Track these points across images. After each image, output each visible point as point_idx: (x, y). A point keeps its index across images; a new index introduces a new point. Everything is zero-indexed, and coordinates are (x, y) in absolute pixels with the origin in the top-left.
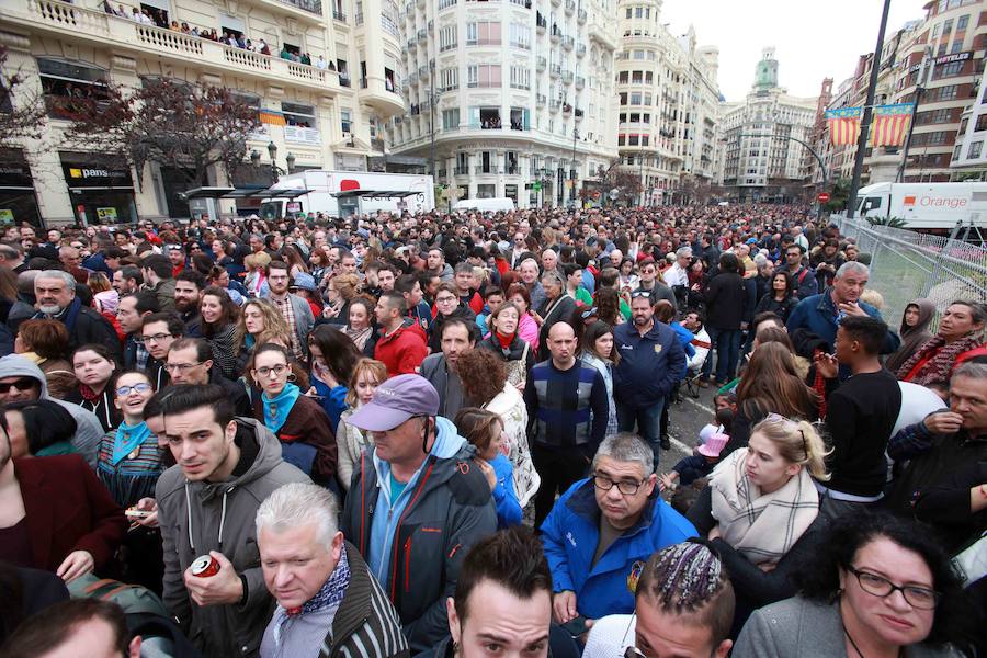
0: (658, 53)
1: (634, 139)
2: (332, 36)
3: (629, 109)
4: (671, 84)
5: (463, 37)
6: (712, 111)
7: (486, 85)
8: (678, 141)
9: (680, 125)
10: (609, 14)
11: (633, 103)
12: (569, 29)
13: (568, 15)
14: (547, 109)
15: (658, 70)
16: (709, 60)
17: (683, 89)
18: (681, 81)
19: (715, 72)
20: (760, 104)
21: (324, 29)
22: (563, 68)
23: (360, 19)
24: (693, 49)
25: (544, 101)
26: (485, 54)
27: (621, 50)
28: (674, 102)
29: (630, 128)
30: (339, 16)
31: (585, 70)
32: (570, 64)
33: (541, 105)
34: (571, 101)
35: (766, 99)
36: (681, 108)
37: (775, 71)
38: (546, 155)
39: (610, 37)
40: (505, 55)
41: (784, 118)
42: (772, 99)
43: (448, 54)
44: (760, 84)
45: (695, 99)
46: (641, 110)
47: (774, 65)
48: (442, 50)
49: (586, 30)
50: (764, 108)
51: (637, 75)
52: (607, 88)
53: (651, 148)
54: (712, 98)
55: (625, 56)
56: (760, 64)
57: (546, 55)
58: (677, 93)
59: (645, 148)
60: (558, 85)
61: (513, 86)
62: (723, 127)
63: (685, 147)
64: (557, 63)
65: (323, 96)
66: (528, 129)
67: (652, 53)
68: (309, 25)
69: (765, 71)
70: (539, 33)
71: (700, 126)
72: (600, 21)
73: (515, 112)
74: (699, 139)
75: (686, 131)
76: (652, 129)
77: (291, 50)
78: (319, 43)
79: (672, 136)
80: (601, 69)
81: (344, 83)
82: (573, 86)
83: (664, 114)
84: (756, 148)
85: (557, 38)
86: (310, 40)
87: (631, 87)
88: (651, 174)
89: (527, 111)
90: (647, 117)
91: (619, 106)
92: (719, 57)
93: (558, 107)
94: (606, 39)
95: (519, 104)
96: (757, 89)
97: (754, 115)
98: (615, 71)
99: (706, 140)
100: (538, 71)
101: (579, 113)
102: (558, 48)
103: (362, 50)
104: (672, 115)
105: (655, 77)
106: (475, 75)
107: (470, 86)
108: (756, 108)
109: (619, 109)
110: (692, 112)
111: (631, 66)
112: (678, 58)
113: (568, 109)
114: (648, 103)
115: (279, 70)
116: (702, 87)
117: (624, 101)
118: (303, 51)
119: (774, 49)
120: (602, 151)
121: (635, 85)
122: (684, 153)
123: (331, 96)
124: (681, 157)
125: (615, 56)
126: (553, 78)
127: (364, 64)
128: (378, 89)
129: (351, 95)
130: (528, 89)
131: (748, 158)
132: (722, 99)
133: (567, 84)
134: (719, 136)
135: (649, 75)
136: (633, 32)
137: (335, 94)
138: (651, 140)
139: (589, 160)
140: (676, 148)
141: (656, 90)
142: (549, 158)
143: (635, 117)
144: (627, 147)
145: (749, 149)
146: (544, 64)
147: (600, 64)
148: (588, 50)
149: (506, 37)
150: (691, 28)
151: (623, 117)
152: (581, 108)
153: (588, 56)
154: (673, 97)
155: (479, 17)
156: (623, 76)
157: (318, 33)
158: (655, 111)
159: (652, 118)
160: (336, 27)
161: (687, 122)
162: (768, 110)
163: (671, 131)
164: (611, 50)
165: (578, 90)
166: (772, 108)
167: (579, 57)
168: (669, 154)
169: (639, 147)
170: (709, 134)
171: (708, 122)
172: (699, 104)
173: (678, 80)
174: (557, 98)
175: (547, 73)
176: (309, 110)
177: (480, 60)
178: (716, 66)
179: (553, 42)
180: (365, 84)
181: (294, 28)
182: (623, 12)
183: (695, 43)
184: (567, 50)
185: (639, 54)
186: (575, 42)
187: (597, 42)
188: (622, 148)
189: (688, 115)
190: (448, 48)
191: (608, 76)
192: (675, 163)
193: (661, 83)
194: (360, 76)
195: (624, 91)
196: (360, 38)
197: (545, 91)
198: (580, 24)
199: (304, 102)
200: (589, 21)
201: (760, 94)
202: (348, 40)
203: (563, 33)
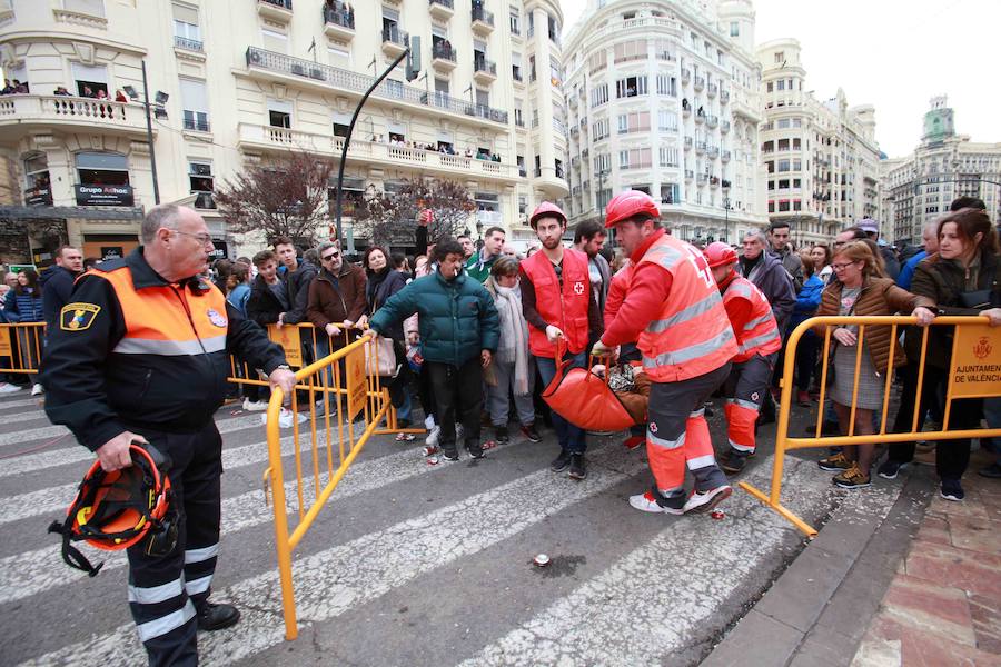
0: (805, 120)
1: (784, 206)
2: (514, 138)
3: (777, 177)
4: (822, 148)
5: (614, 127)
6: (873, 169)
7: (637, 166)
8: (835, 203)
9: (836, 187)
10: (751, 90)
11: (781, 170)
12: (713, 110)
13: (711, 97)
14: (694, 182)
15: (805, 135)
16: (864, 119)
17: (835, 151)
18: (833, 144)
19: (873, 130)
20: (934, 157)
21: (507, 134)
22: (708, 144)
23: (536, 123)
24: (844, 111)
25: (692, 176)
26: (635, 140)
27: (766, 122)
28: (826, 164)
29: (780, 195)
30: (520, 123)
31: (730, 144)
32: (715, 140)
33: (688, 179)
34: (718, 174)
35: (941, 150)
36: (835, 170)
37: (950, 119)
38: (695, 226)
39: (754, 111)
40: (654, 139)
41: (968, 168)
42: (950, 149)
43: (600, 143)
44: (930, 136)
45: (851, 160)
46: (791, 176)
47: (949, 114)
48: (595, 140)
49: (728, 109)
50: (940, 160)
51: (784, 143)
52: (753, 158)
53: (804, 212)
54: (872, 156)
55: (769, 126)
56: (929, 115)
57: (691, 134)
58: (829, 156)
59: (799, 213)
60: (704, 161)
61: (661, 165)
62: (887, 186)
63: (843, 209)
64: (703, 140)
65: (506, 185)
66: (678, 202)
67: (798, 121)
68: (497, 132)
69: (937, 121)
70: (685, 117)
71: (860, 186)
72: (742, 98)
73: (665, 188)
74: (859, 200)
75: (843, 193)
76: (805, 194)
77: (483, 152)
78: (503, 145)
79: (828, 198)
80: (747, 142)
81: (523, 174)
82: (719, 160)
83: (816, 178)
84: (934, 204)
85: (701, 118)
86: (497, 144)
87: (777, 155)
88: (805, 238)
89: (676, 187)
90: (797, 183)
91: (767, 174)
92: (875, 115)
93: (705, 180)
94: (750, 113)
95: (668, 180)
96: (928, 141)
97: (927, 169)
98: (760, 141)
99: (869, 201)
100: (686, 150)
101: (726, 184)
102: (703, 127)
103: (537, 147)
104: (826, 178)
105: (803, 144)
106: (627, 160)
107: (622, 168)
108: (929, 162)
109: (767, 177)
110: (848, 173)
111: (775, 136)
112: (829, 121)
113: (715, 181)
114: (798, 168)
115: (477, 168)
116: (858, 147)
117: (771, 170)
118: (492, 152)
119: (946, 98)
120: (751, 219)
121: (782, 152)
122: (844, 216)
123: (511, 184)
124: (840, 220)
125: (759, 128)
126: (699, 154)
127: (538, 158)
128: (549, 176)
129: (527, 183)
130: (676, 166)
131: (923, 215)
132: (883, 156)
133: (713, 159)
134: (883, 195)
135: (797, 142)
136: (775, 105)
137: (515, 182)
138: (804, 205)
139: (739, 228)
140: (833, 211)
141: (806, 155)
142: (699, 228)
143: (784, 184)
144: (777, 213)
145: (924, 206)
146: (690, 142)
147: (744, 137)
148: (732, 125)
149: (654, 124)
150: (840, 91)
151: (771, 185)
152: (727, 179)
153: (732, 131)
154: (826, 160)
155: (629, 110)
156: (768, 146)
157: (503, 137)
158: (806, 176)
159: (804, 183)
160: (517, 131)
161: (843, 183)
162: (945, 161)
163: (825, 193)
164: (755, 123)
165: (724, 163)
166: (951, 158)
167: (723, 133)
168: (826, 217)
169: (791, 212)
170: (870, 194)
171: (868, 181)
172: (856, 166)
173: (829, 143)
174: (704, 172)
175: (693, 151)
176: (494, 197)
177: (631, 146)
178: (873, 124)
179: (698, 123)
180: (538, 173)
181: (487, 135)
182: (764, 87)
183: (845, 105)
184: (712, 128)
185: (784, 123)
186: (719, 119)
187: (740, 117)
188: (772, 214)
189: (844, 176)
190: (601, 138)
191: (754, 146)
192: (832, 226)
193: (811, 147)
194: (534, 167)
195: (772, 159)
196: (535, 137)
197: (692, 166)
198: (723, 104)
199: (491, 191)
200: (732, 99)
201: (931, 146)
202: (526, 140)
203: (707, 114)
